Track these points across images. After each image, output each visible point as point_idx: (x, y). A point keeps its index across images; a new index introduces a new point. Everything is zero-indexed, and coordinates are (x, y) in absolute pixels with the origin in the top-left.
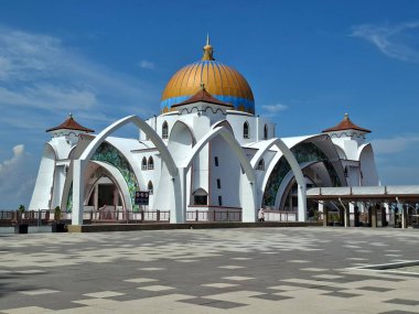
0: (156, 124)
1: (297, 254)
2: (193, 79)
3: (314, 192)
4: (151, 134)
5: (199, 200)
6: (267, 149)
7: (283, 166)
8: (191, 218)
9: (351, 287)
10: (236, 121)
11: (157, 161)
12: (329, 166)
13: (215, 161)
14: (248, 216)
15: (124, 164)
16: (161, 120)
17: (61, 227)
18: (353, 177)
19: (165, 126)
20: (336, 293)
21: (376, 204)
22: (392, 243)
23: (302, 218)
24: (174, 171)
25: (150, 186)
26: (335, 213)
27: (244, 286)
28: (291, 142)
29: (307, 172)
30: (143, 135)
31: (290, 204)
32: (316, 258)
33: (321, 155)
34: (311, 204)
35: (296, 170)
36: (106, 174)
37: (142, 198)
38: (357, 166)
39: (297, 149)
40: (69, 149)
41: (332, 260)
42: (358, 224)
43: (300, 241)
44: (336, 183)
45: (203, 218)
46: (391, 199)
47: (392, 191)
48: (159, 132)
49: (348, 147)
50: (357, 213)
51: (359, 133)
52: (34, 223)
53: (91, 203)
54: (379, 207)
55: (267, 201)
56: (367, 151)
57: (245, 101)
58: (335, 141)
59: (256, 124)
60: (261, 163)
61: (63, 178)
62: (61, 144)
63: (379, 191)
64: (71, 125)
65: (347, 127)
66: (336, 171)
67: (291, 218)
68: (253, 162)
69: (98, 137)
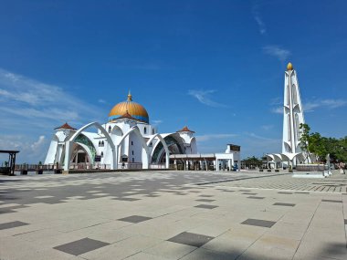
0: (106, 127)
1: (164, 180)
2: (123, 108)
3: (172, 156)
4: (103, 131)
5: (124, 160)
6: (154, 138)
7: (160, 145)
8: (120, 167)
9: (185, 191)
10: (141, 126)
11: (106, 143)
12: (179, 146)
13: (131, 143)
14: (145, 166)
15: (90, 144)
16: (108, 125)
17: (59, 171)
18: (187, 150)
19: (110, 128)
20: (179, 193)
21: (197, 161)
22: (203, 176)
23: (167, 167)
24: (113, 147)
25: (102, 154)
26: (181, 165)
27: (140, 193)
28: (164, 136)
29: (170, 148)
30: (100, 131)
31: (163, 161)
32: (171, 181)
33: (176, 141)
34: (171, 161)
35: (166, 147)
36: (82, 148)
37: (98, 159)
38: (189, 146)
39: (166, 139)
40: (65, 137)
41: (178, 182)
42: (189, 169)
43: (166, 176)
44: (181, 153)
45: (126, 168)
46: (202, 159)
47: (202, 156)
48: (107, 130)
49: (186, 138)
50: (189, 165)
51: (191, 133)
52: (46, 170)
53: (74, 161)
54: (197, 162)
55: (153, 160)
56: (193, 140)
57: (145, 118)
58: (181, 136)
59: (149, 128)
60: (151, 144)
61: (61, 150)
62: (61, 135)
63: (198, 156)
64: (66, 126)
65: (186, 130)
66: (181, 148)
67: (163, 167)
68: (148, 143)
69: (78, 132)
